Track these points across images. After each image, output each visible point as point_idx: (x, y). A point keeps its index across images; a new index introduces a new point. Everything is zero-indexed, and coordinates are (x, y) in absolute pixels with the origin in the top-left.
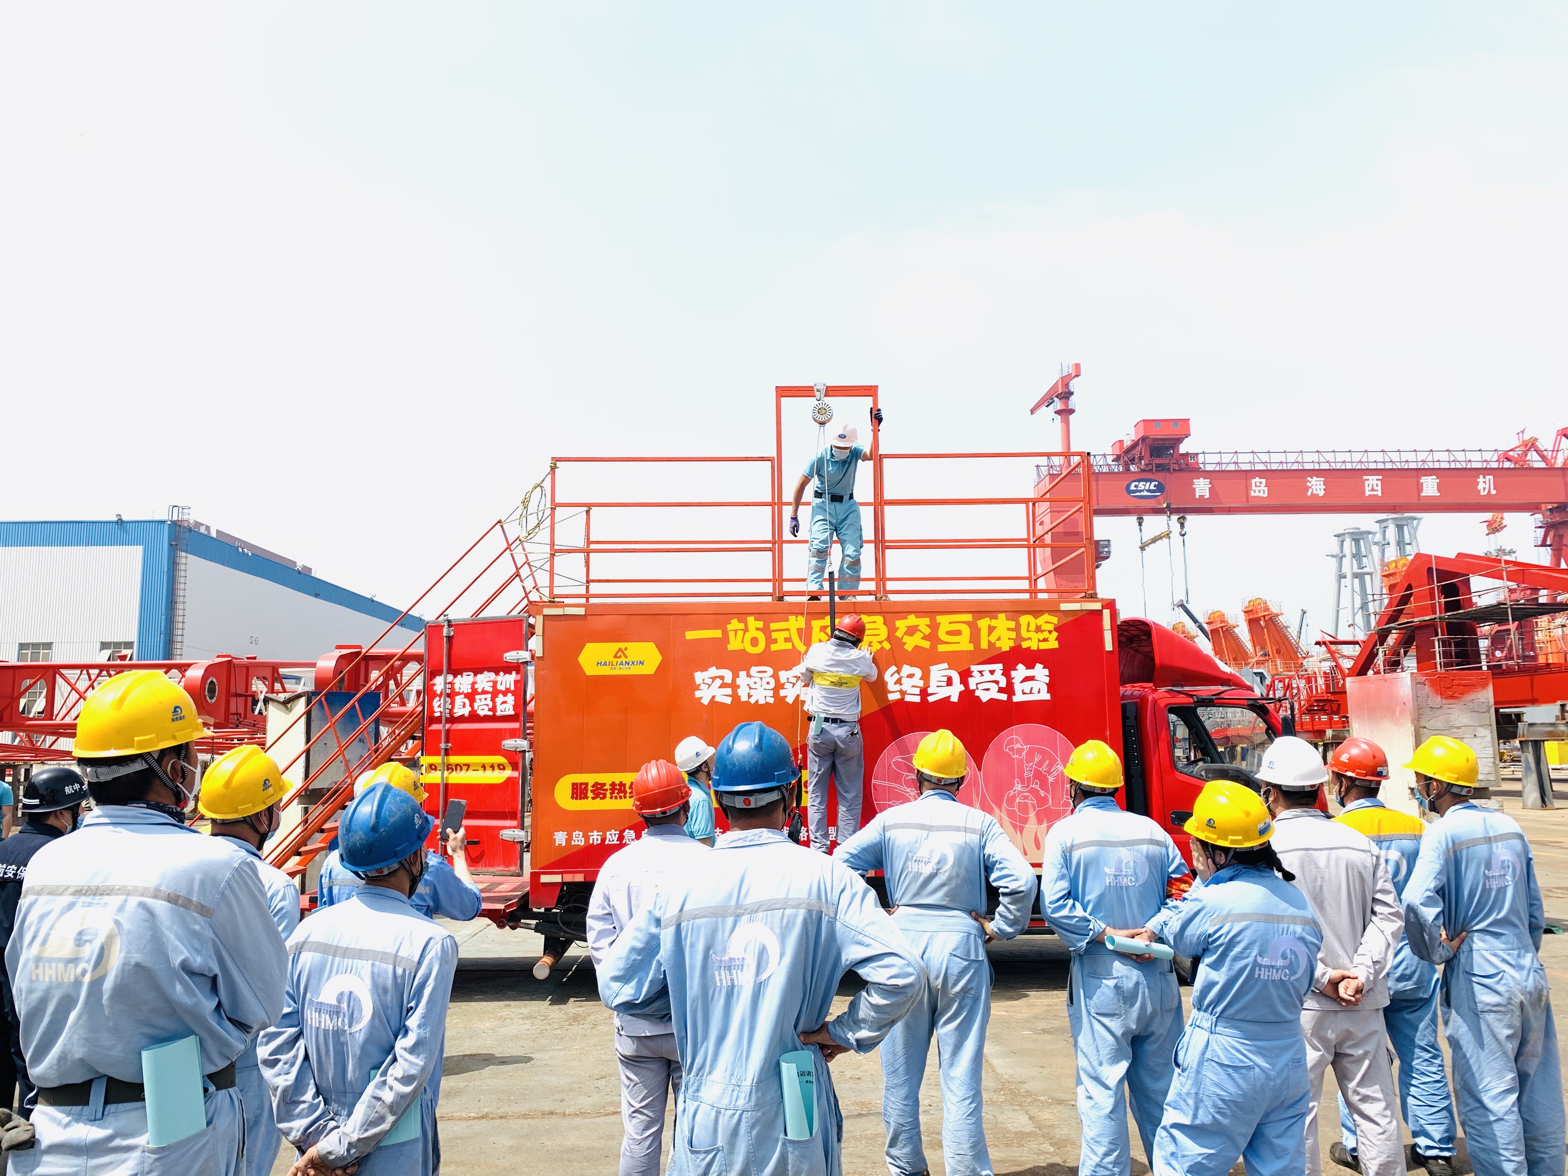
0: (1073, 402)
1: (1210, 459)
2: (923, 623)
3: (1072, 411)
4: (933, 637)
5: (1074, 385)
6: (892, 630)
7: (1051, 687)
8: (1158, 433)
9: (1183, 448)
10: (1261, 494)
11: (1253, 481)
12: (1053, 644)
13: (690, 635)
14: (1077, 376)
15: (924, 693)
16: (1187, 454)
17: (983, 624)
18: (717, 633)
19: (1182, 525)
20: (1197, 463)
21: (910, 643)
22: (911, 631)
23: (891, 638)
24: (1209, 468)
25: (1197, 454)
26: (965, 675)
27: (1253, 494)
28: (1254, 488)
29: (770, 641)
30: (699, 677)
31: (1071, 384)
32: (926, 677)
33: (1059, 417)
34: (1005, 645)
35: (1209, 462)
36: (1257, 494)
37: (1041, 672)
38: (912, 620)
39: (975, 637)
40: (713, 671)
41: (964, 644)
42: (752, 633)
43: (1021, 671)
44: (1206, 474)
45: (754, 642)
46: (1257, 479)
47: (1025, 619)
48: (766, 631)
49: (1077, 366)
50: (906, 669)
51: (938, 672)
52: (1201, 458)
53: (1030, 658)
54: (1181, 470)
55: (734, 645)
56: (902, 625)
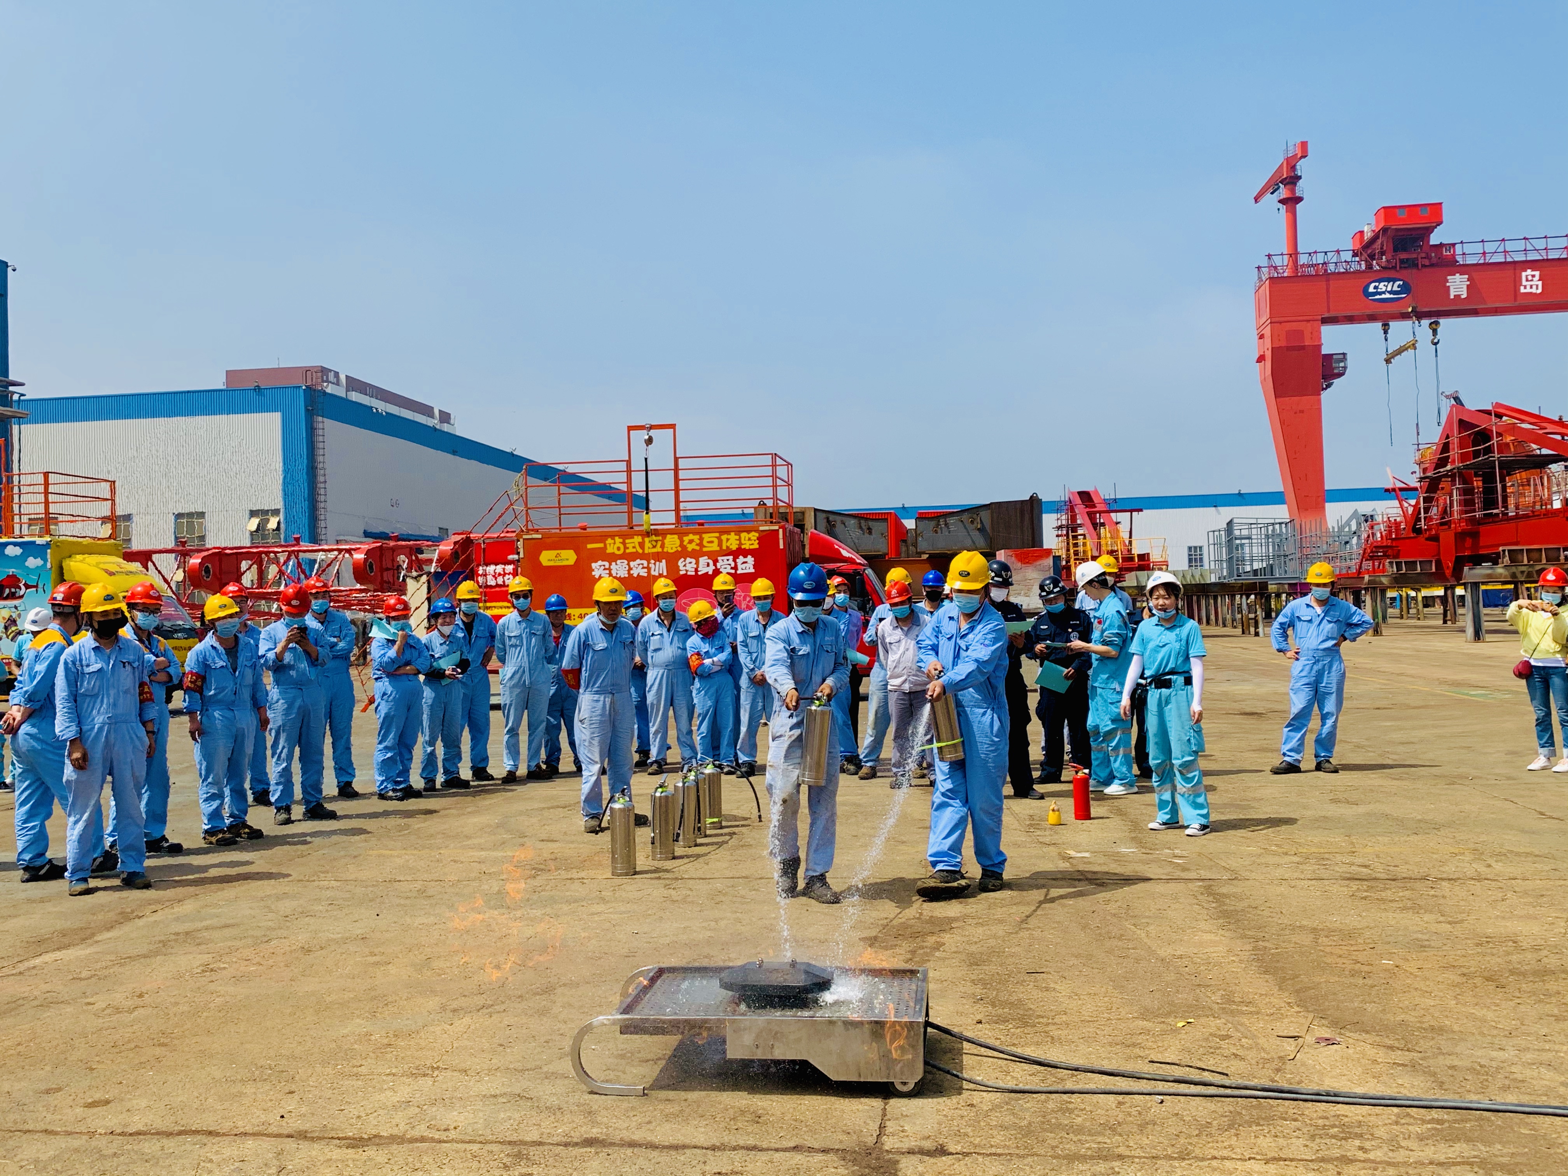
0: (1302, 187)
1: (1468, 249)
2: (696, 538)
3: (1300, 199)
4: (701, 545)
5: (1302, 167)
6: (682, 541)
7: (755, 566)
8: (1404, 222)
9: (1435, 239)
10: (1534, 290)
11: (1524, 274)
12: (756, 546)
13: (589, 546)
14: (1304, 156)
15: (696, 570)
16: (1441, 245)
17: (724, 537)
18: (601, 545)
19: (1435, 332)
20: (1454, 255)
21: (690, 547)
22: (691, 542)
23: (682, 545)
24: (1470, 261)
25: (1454, 245)
26: (715, 562)
27: (1522, 290)
28: (1524, 283)
29: (626, 548)
30: (594, 565)
31: (1298, 167)
32: (697, 563)
33: (1283, 208)
34: (734, 547)
35: (1468, 253)
36: (1528, 290)
37: (750, 559)
38: (691, 537)
39: (720, 544)
40: (600, 563)
41: (715, 547)
42: (618, 544)
43: (741, 559)
44: (1464, 269)
45: (619, 549)
46: (1529, 272)
47: (743, 535)
48: (624, 543)
49: (1304, 145)
50: (688, 560)
51: (703, 560)
52: (1458, 249)
53: (745, 553)
54: (1432, 265)
55: (610, 550)
56: (686, 539)
